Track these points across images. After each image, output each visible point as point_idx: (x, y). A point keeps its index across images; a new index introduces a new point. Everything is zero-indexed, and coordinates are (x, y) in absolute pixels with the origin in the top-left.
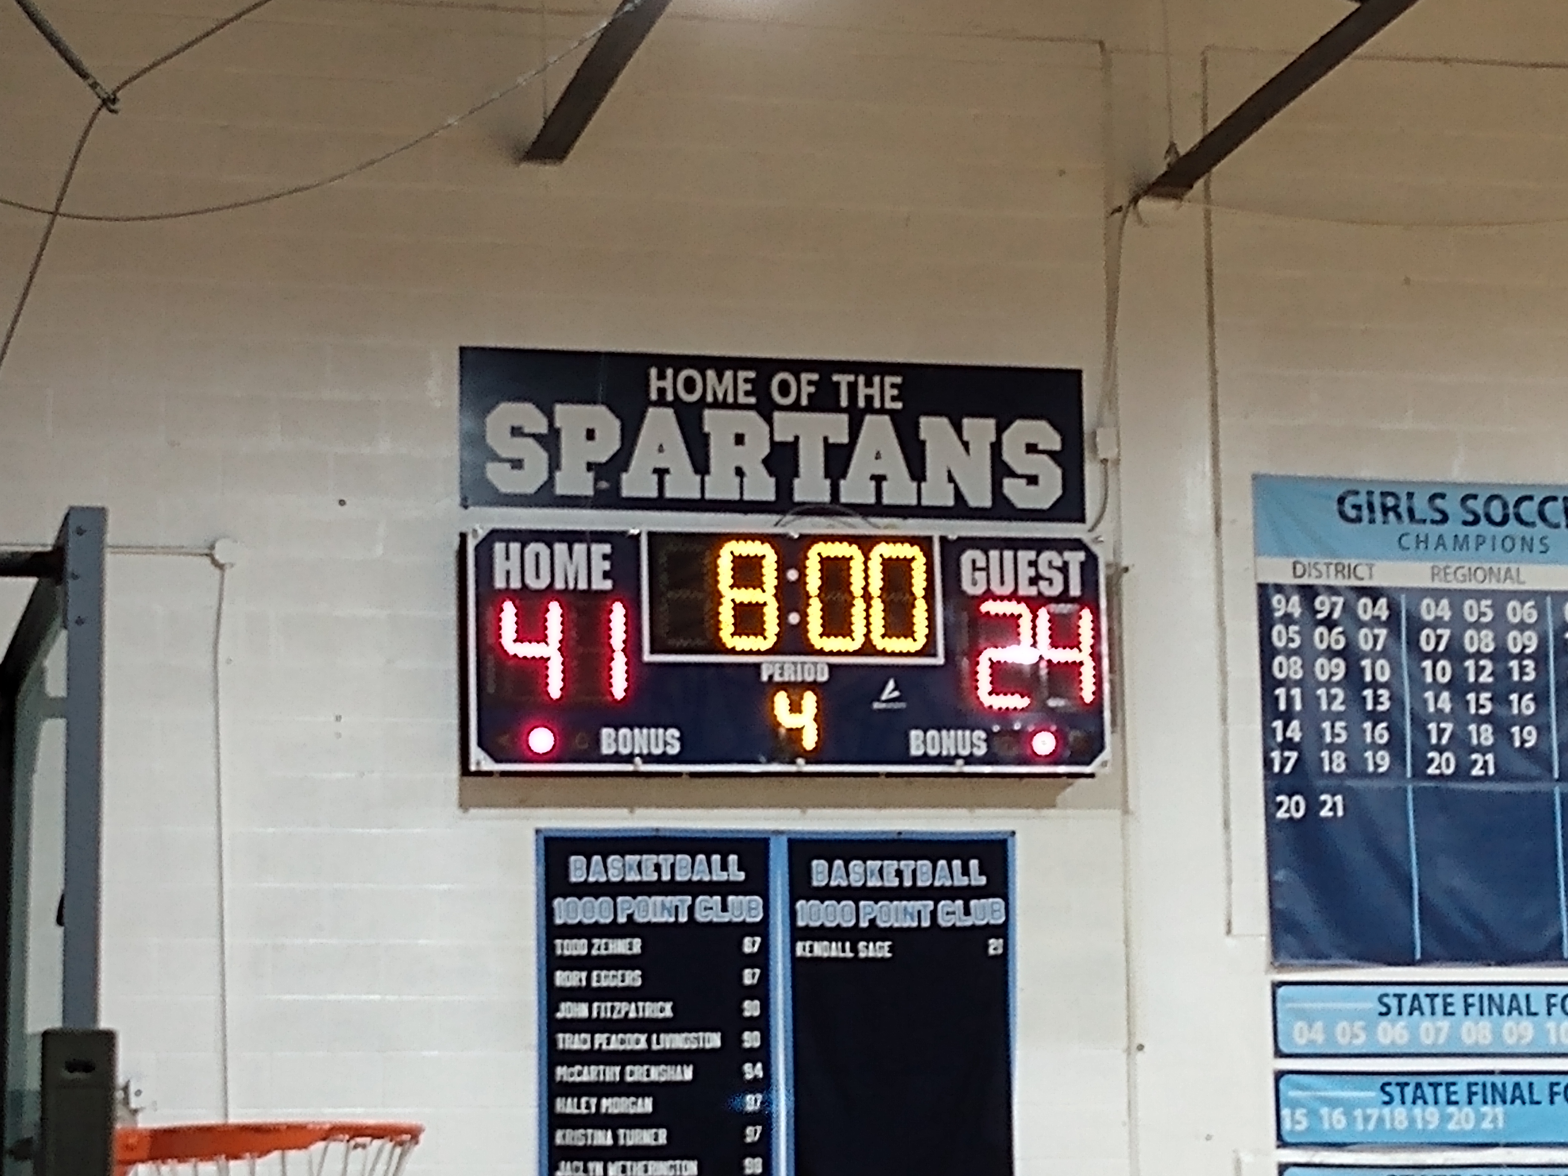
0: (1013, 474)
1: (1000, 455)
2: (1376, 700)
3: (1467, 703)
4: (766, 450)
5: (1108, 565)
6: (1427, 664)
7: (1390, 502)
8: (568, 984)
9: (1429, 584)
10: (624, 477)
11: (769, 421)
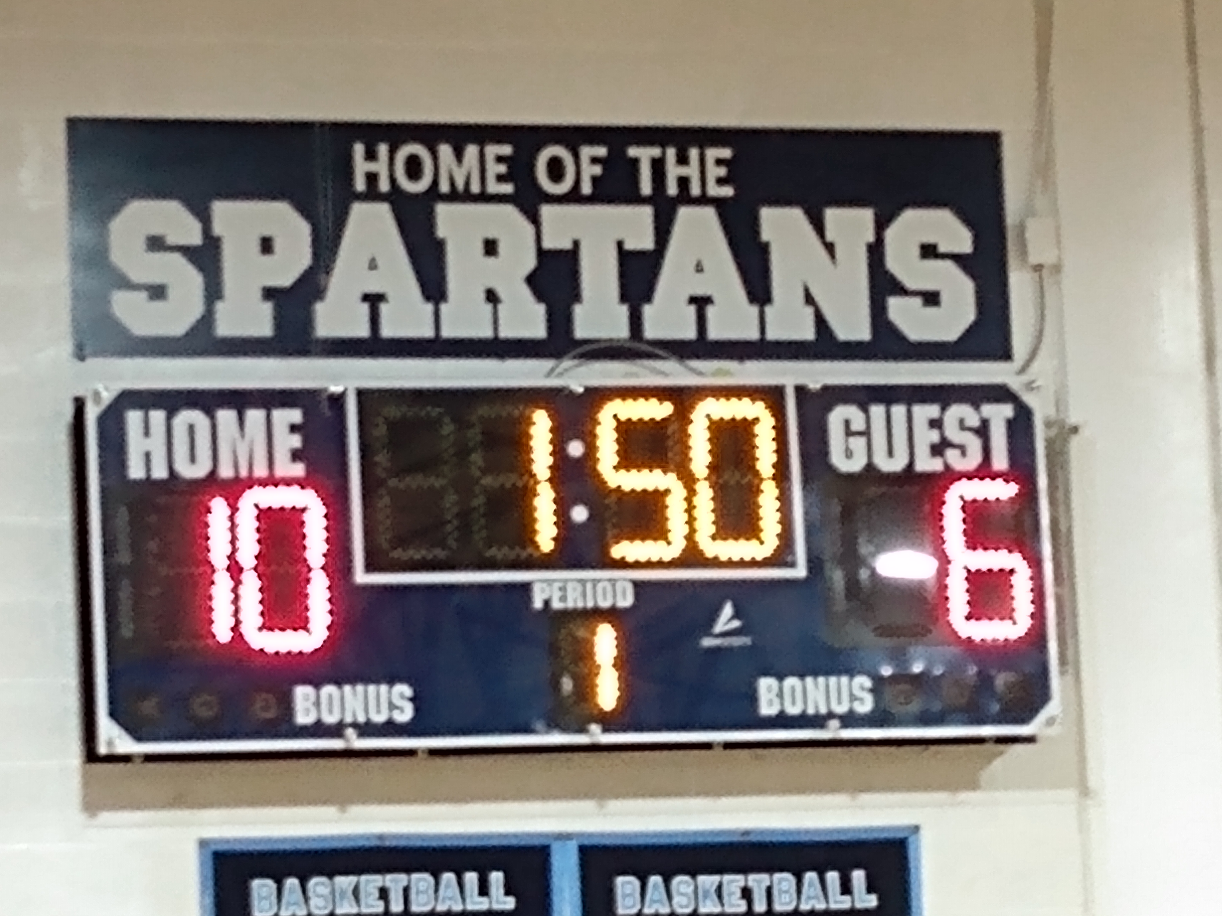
0: (901, 291)
1: (882, 261)
4: (531, 263)
5: (1048, 424)
10: (320, 308)
11: (535, 219)
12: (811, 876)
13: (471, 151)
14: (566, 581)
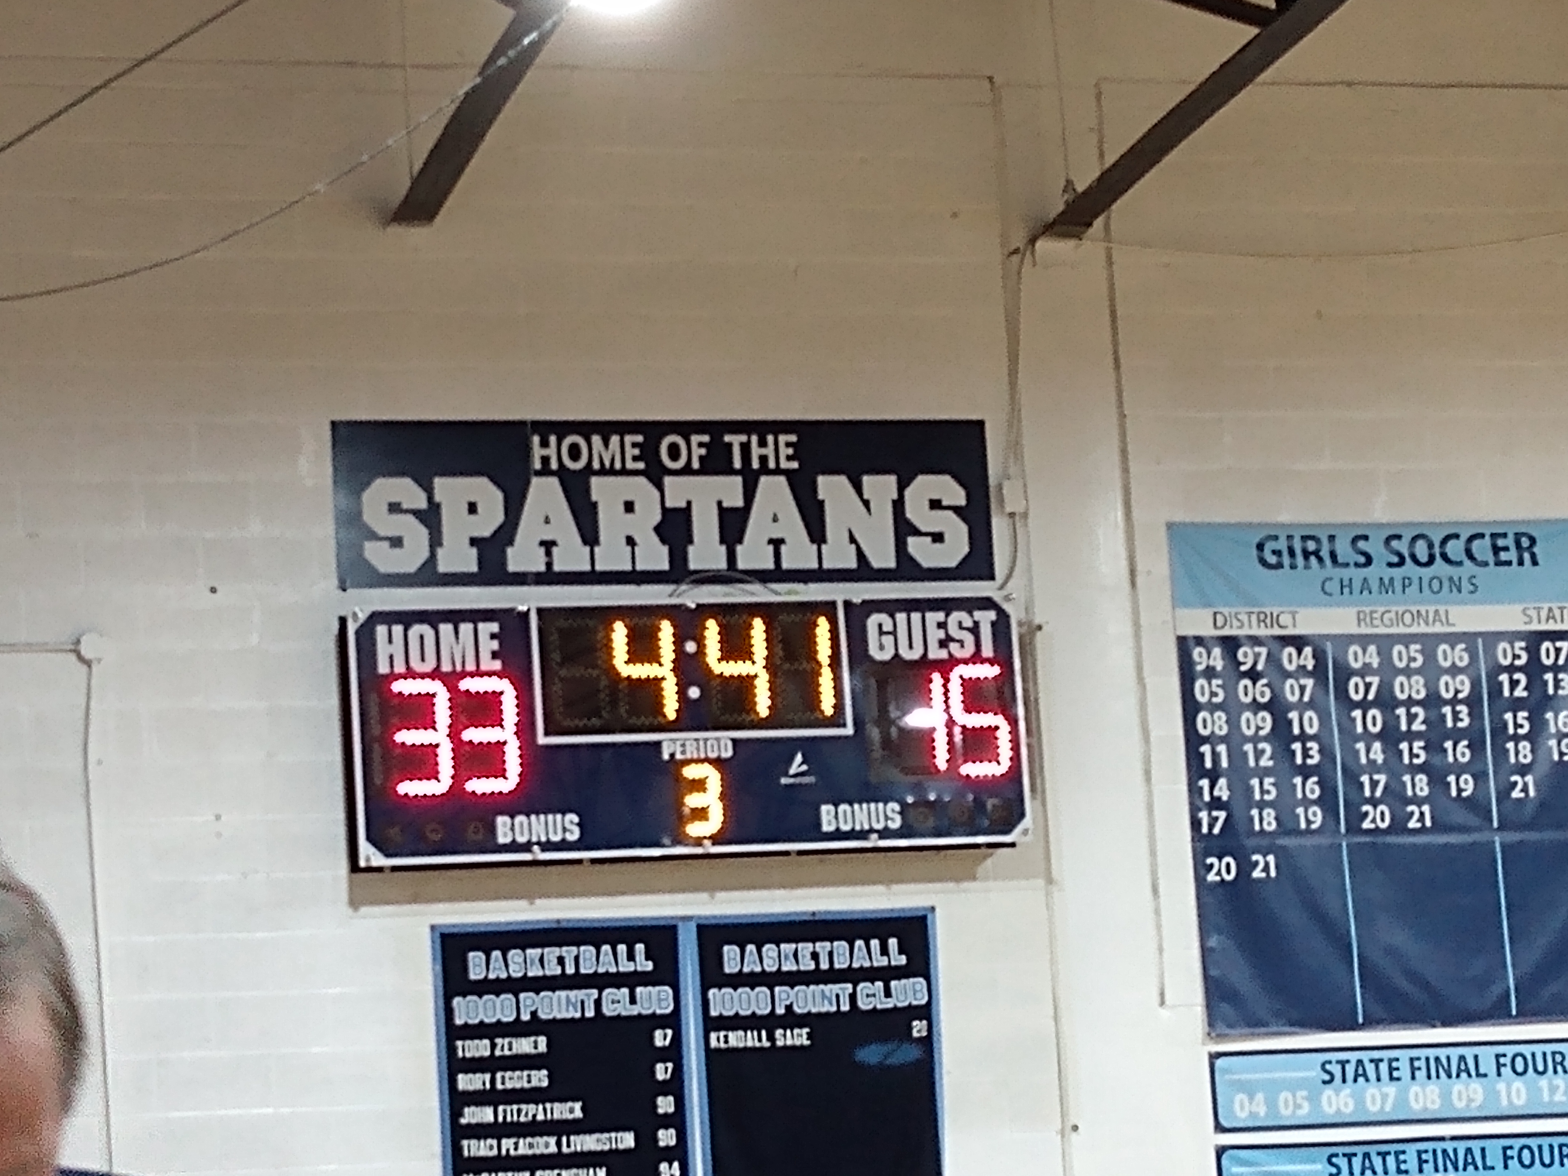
0: (917, 533)
1: (903, 512)
2: (1306, 754)
3: (1401, 752)
4: (657, 517)
5: (1020, 624)
6: (1357, 714)
7: (1311, 546)
8: (471, 1088)
9: (1355, 630)
10: (510, 551)
11: (660, 486)
12: (859, 943)
13: (615, 439)
14: (686, 740)
